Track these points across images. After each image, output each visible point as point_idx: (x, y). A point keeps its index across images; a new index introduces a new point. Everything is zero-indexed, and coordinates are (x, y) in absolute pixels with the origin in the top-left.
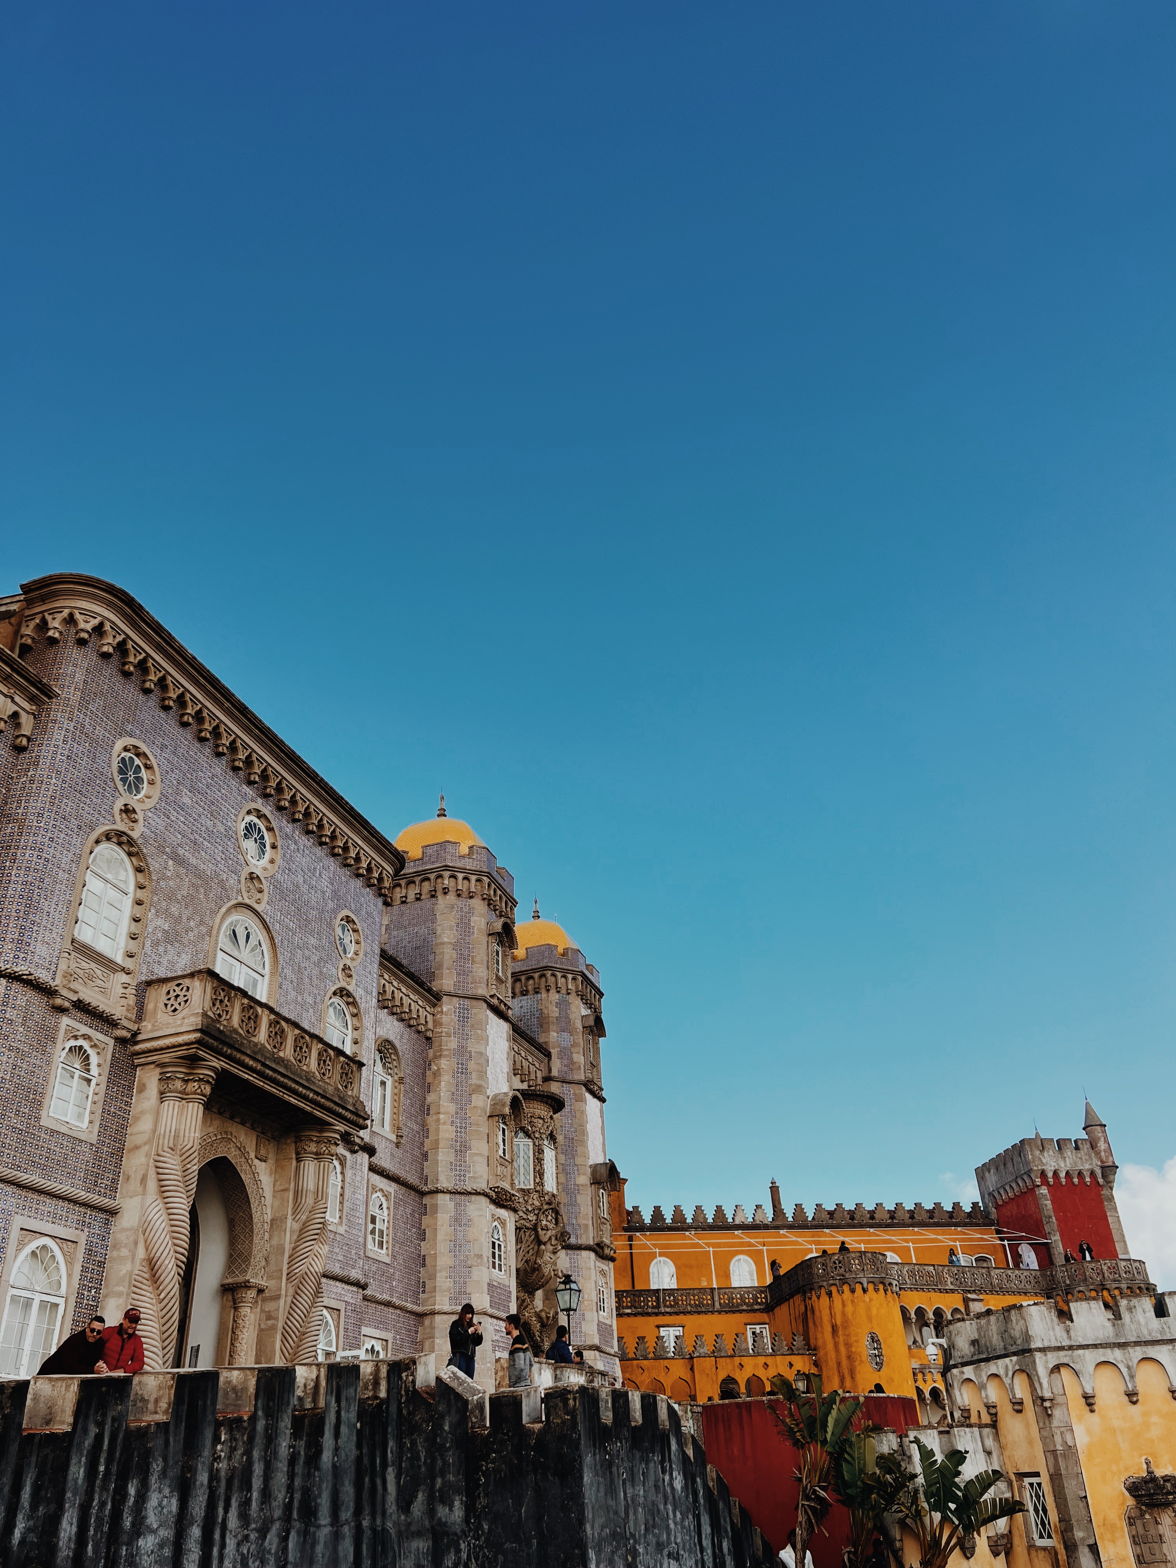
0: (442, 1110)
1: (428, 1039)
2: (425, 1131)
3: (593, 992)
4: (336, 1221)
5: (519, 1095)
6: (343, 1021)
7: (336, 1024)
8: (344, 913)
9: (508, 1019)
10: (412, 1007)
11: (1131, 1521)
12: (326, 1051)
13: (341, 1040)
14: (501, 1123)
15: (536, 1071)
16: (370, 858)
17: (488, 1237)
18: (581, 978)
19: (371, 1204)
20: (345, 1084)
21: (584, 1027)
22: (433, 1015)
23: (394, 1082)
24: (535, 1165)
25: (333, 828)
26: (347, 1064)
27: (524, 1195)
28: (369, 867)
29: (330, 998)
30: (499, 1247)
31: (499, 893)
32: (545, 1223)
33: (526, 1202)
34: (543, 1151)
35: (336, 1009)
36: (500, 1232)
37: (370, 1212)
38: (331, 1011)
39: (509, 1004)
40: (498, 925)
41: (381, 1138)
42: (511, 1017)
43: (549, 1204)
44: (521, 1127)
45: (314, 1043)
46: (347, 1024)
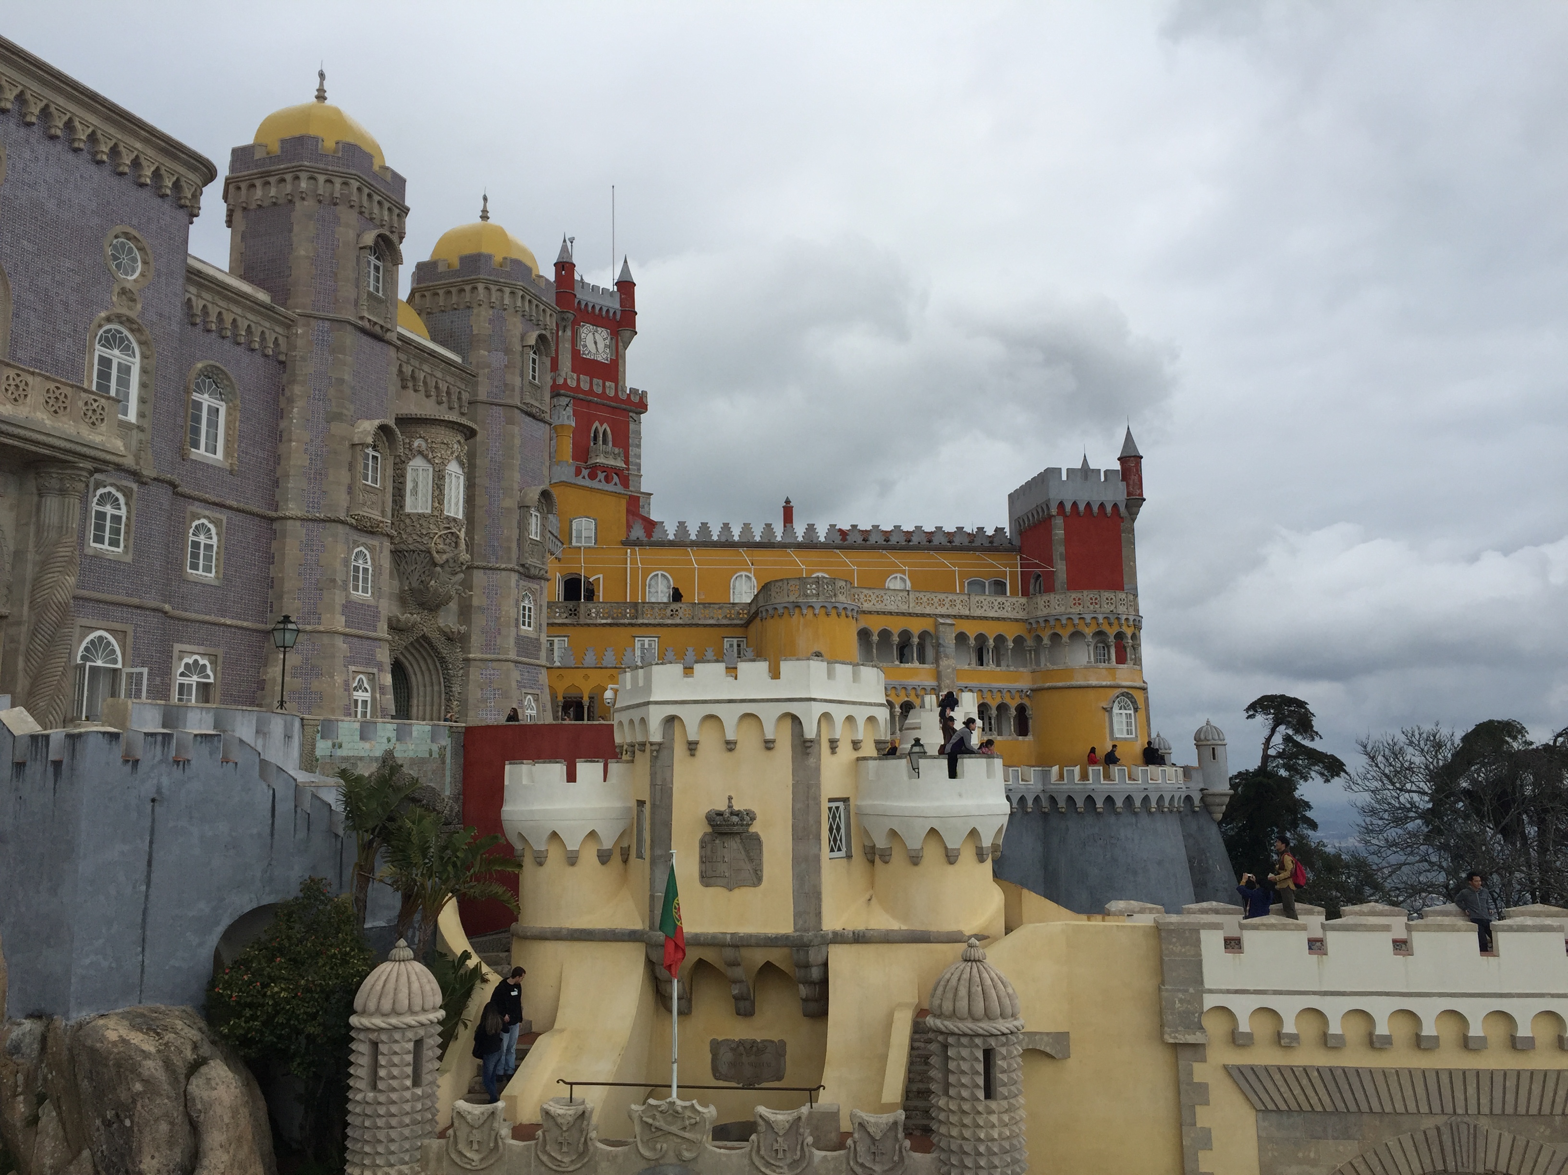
0: (294, 437)
1: (282, 363)
2: (277, 459)
3: (542, 307)
4: (120, 550)
5: (392, 423)
6: (127, 349)
7: (116, 352)
8: (119, 229)
9: (389, 343)
10: (253, 329)
11: (703, 844)
12: (58, 388)
13: (125, 370)
14: (370, 452)
15: (460, 392)
16: (157, 164)
17: (346, 562)
18: (521, 293)
19: (191, 531)
20: (91, 421)
21: (523, 347)
22: (287, 337)
23: (229, 409)
24: (433, 490)
25: (90, 130)
26: (95, 401)
27: (419, 519)
28: (157, 174)
29: (100, 326)
30: (366, 570)
31: (376, 198)
32: (441, 546)
33: (421, 525)
34: (444, 476)
35: (114, 336)
36: (368, 556)
37: (190, 539)
38: (107, 339)
39: (389, 326)
40: (369, 238)
41: (205, 466)
42: (395, 340)
43: (449, 528)
44: (420, 453)
45: (38, 379)
46: (133, 352)
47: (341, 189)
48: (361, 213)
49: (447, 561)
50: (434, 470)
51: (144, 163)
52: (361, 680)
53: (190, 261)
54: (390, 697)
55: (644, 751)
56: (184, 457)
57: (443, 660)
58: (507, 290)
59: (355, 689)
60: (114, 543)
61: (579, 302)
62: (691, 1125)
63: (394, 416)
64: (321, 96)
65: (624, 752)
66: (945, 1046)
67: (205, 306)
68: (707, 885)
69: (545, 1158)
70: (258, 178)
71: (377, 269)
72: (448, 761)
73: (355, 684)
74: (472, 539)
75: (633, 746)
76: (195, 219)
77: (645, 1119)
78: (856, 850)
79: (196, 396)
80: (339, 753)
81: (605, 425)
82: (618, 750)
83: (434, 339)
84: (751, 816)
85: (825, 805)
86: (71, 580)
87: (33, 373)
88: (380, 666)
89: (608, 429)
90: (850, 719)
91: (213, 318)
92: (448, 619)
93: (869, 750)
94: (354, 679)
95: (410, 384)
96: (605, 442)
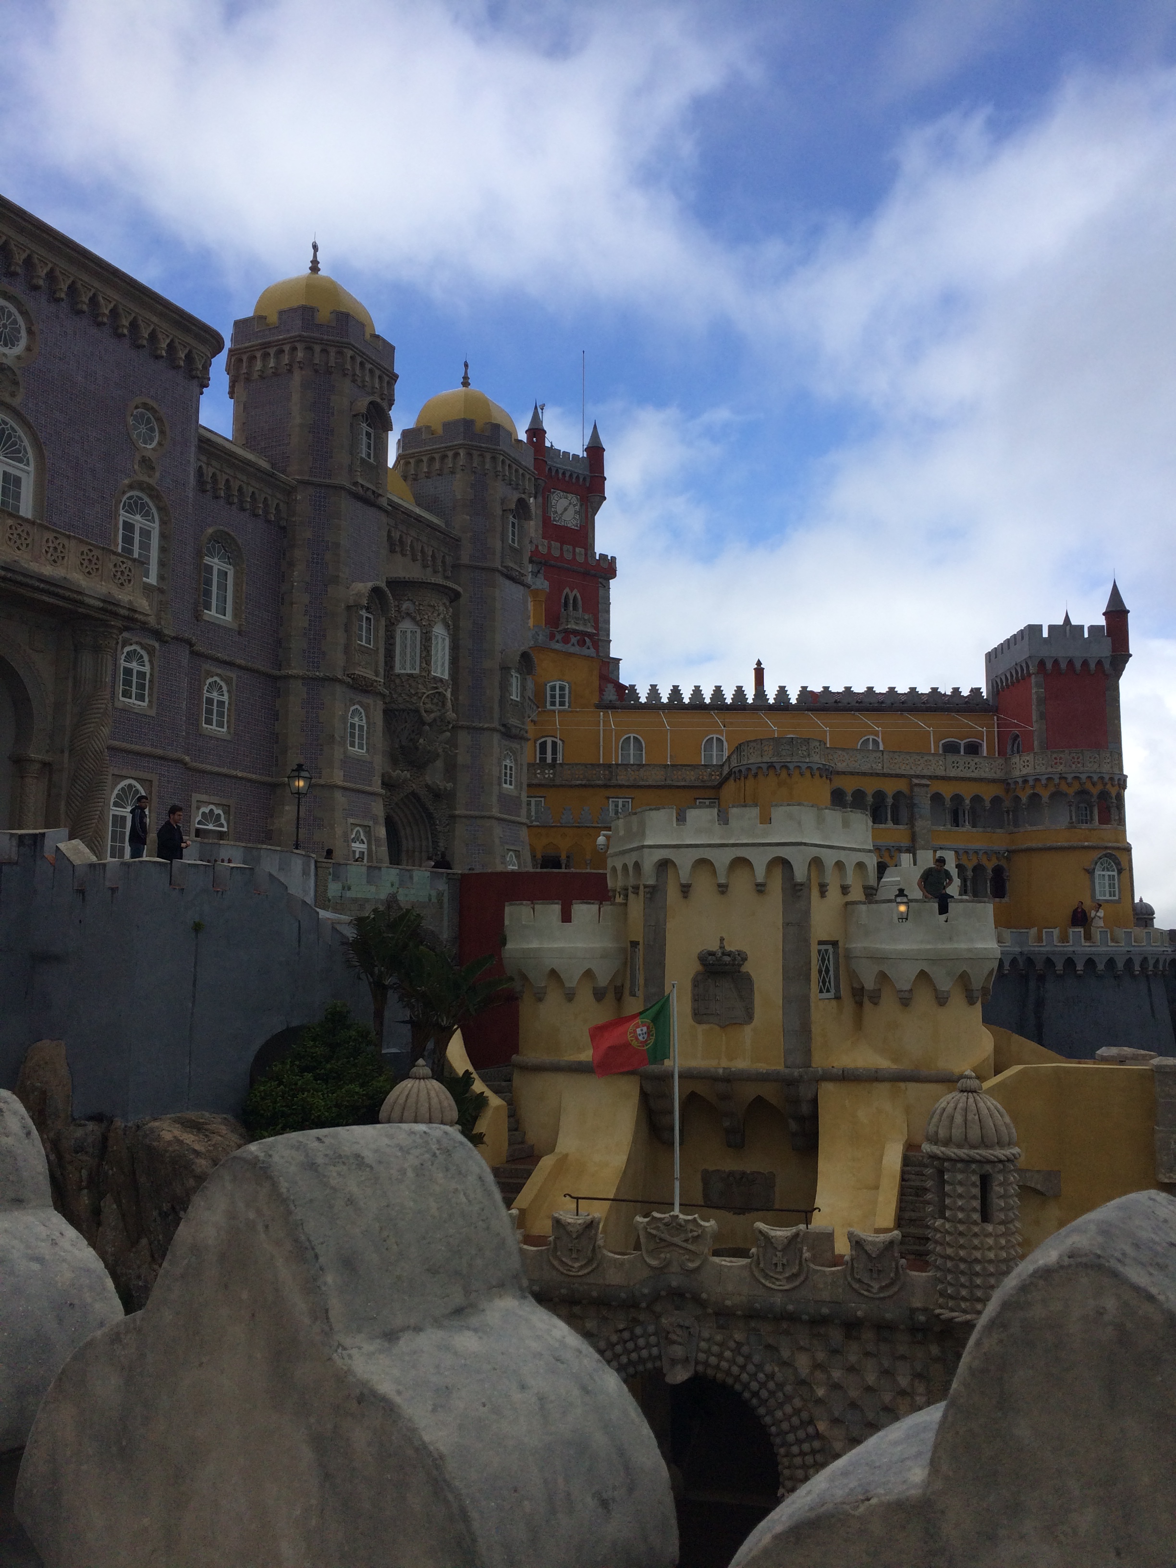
0: (295, 600)
2: (280, 620)
3: (521, 471)
4: (145, 704)
5: (383, 585)
6: (147, 514)
7: (138, 517)
8: (138, 400)
9: (380, 508)
10: (257, 496)
11: (696, 983)
12: (90, 550)
13: (146, 534)
14: (364, 613)
15: (444, 557)
16: (171, 337)
17: (344, 719)
18: (502, 457)
19: (206, 688)
20: (120, 581)
21: (504, 511)
22: (288, 503)
23: (236, 572)
24: (421, 651)
25: (112, 305)
26: (123, 562)
27: (408, 680)
28: (171, 347)
29: (124, 493)
30: (361, 727)
31: (368, 366)
32: (429, 706)
33: (410, 686)
34: (430, 638)
35: (136, 503)
36: (363, 714)
37: (205, 695)
38: (130, 505)
39: (380, 492)
40: (362, 404)
41: (215, 626)
42: (386, 505)
43: (436, 688)
44: (408, 614)
45: (73, 543)
46: (153, 517)
47: (336, 358)
48: (354, 381)
49: (435, 720)
50: (421, 631)
51: (160, 336)
52: (358, 832)
53: (201, 431)
54: (384, 849)
55: (637, 894)
56: (198, 617)
57: (430, 816)
58: (488, 456)
59: (354, 841)
60: (141, 697)
61: (550, 469)
62: (693, 1237)
63: (385, 580)
64: (315, 267)
65: (617, 895)
66: (941, 1172)
67: (214, 474)
68: (699, 1022)
69: (556, 1263)
70: (257, 350)
71: (368, 435)
72: (446, 906)
73: (353, 836)
74: (457, 699)
75: (627, 889)
76: (205, 390)
77: (648, 1230)
78: (845, 992)
79: (207, 560)
80: (349, 894)
81: (575, 592)
82: (610, 894)
83: (418, 505)
84: (743, 957)
85: (814, 948)
86: (106, 731)
87: (69, 537)
88: (375, 819)
89: (578, 595)
90: (840, 865)
91: (222, 485)
92: (435, 776)
93: (857, 894)
94: (352, 830)
95: (398, 549)
96: (575, 607)
